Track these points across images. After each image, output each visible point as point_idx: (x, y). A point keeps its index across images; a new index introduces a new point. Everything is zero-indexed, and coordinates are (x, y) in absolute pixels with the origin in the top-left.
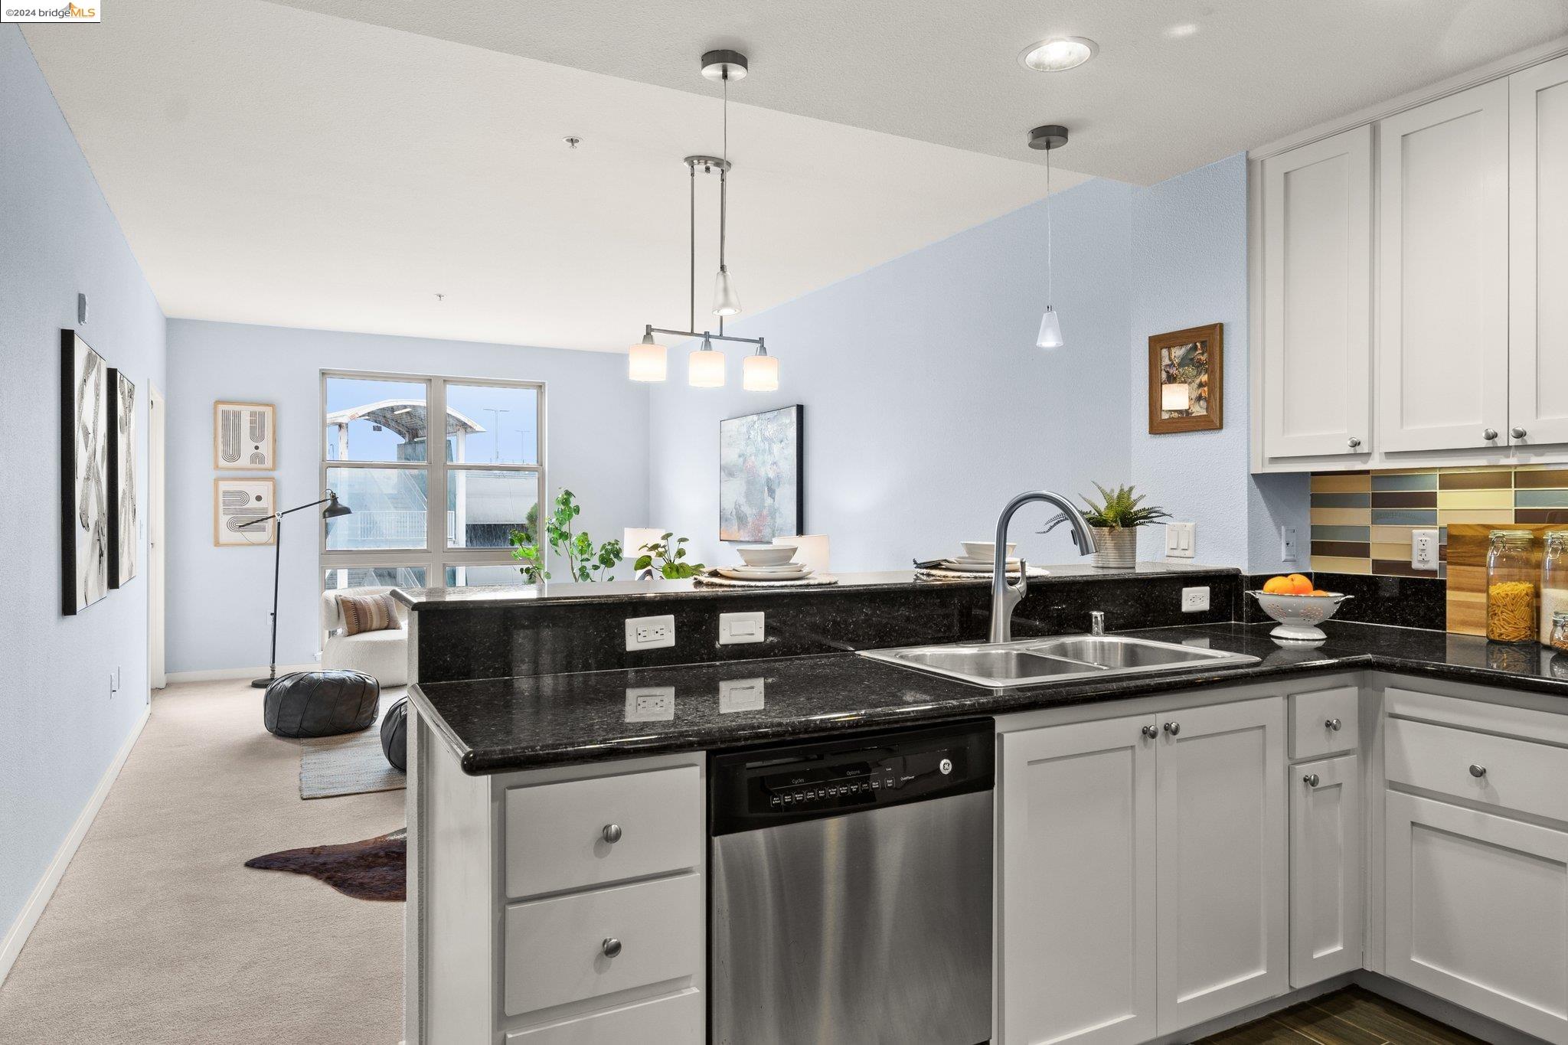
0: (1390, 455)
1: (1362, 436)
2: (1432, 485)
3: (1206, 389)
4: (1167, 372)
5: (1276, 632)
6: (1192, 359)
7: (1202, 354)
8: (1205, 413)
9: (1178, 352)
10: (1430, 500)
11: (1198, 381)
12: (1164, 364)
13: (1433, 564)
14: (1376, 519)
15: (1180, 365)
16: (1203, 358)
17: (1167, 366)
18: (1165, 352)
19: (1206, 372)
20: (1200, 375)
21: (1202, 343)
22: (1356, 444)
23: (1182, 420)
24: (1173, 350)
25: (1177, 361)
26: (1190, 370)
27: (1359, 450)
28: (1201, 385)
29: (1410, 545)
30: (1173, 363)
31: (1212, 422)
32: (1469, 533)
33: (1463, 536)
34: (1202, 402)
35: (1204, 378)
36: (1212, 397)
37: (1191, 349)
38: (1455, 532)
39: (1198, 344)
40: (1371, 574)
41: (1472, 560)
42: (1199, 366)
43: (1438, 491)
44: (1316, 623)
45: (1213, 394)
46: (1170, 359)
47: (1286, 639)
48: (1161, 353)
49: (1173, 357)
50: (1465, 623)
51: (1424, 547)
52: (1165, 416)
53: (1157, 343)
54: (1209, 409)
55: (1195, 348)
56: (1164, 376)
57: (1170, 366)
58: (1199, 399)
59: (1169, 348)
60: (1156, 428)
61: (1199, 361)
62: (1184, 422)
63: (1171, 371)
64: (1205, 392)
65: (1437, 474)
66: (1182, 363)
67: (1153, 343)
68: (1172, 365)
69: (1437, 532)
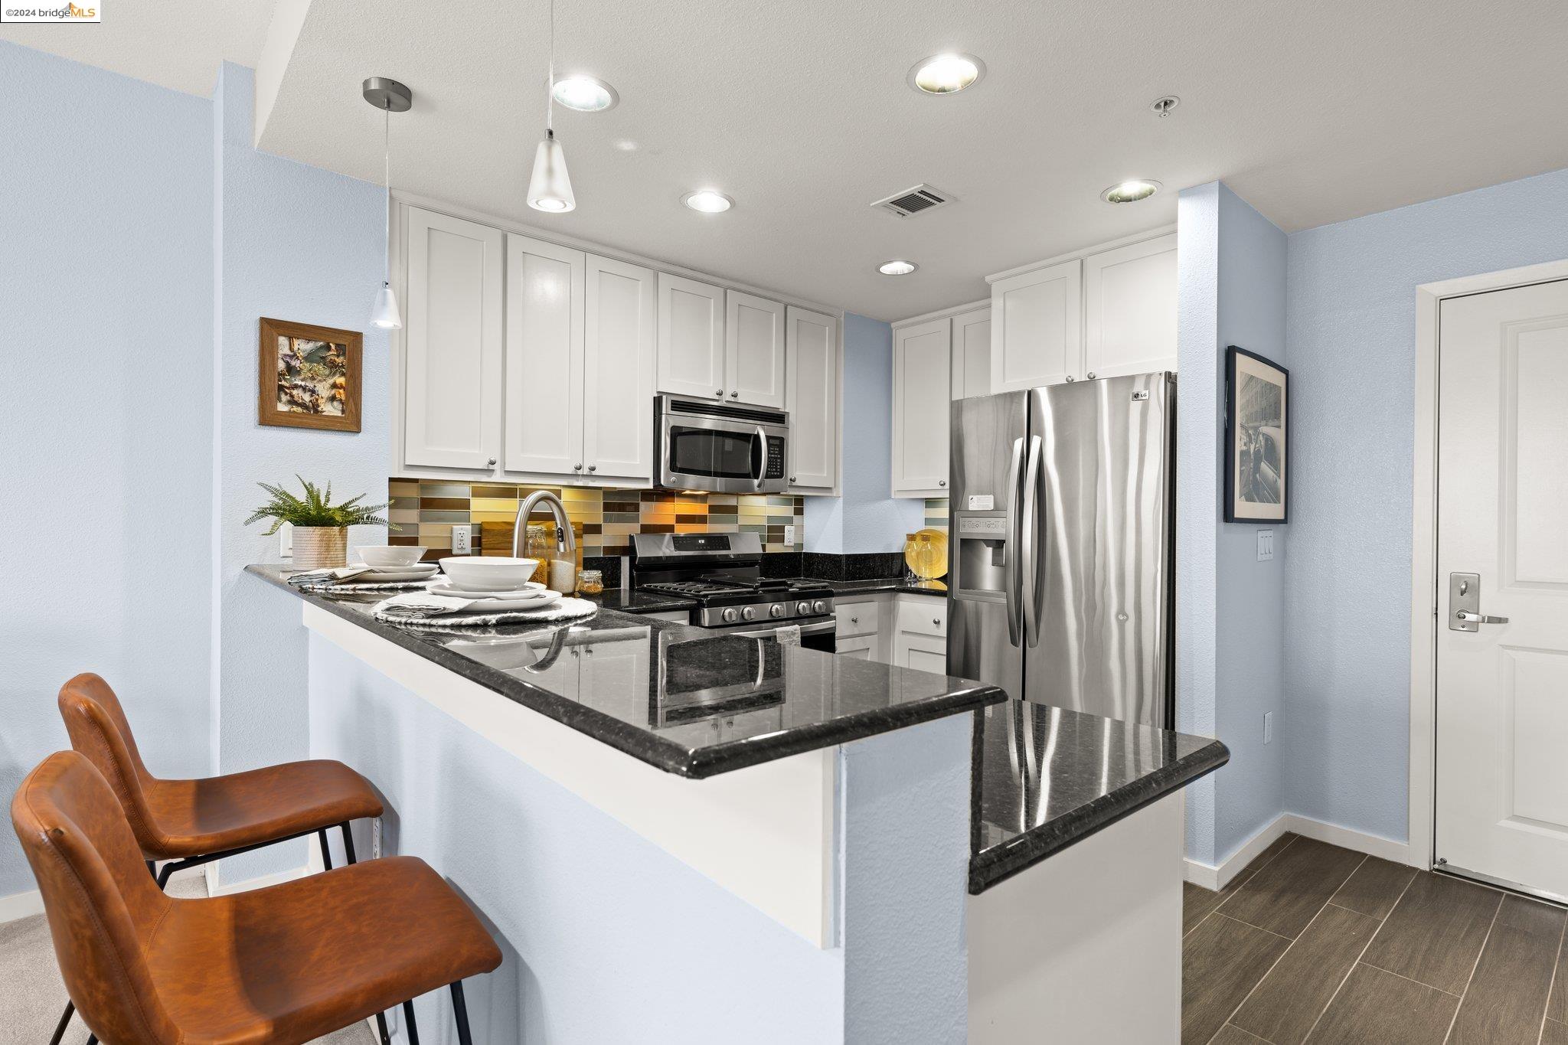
0: (506, 472)
2: (461, 492)
3: (341, 391)
4: (288, 363)
6: (322, 358)
7: (338, 356)
8: (340, 415)
9: (303, 346)
10: (464, 504)
11: (331, 381)
12: (280, 352)
13: (468, 549)
14: (422, 519)
15: (306, 359)
16: (339, 360)
17: (286, 355)
18: (283, 341)
19: (343, 374)
20: (334, 374)
21: (337, 345)
22: (493, 463)
23: (306, 416)
24: (296, 342)
25: (301, 354)
26: (320, 368)
27: (491, 467)
28: (334, 386)
29: (451, 538)
30: (295, 355)
31: (351, 422)
32: (497, 528)
33: (493, 530)
34: (335, 403)
35: (341, 380)
36: (351, 400)
37: (321, 347)
38: (486, 527)
39: (331, 344)
41: (503, 545)
42: (333, 367)
43: (471, 498)
45: (352, 395)
46: (291, 349)
48: (277, 340)
49: (296, 348)
51: (460, 538)
52: (282, 407)
53: (271, 329)
54: (343, 411)
55: (329, 348)
56: (281, 365)
57: (291, 357)
58: (333, 399)
59: (290, 338)
60: (268, 418)
61: (333, 362)
62: (309, 418)
63: (293, 363)
64: (341, 394)
65: (471, 485)
66: (309, 358)
67: (266, 326)
68: (294, 356)
69: (470, 527)
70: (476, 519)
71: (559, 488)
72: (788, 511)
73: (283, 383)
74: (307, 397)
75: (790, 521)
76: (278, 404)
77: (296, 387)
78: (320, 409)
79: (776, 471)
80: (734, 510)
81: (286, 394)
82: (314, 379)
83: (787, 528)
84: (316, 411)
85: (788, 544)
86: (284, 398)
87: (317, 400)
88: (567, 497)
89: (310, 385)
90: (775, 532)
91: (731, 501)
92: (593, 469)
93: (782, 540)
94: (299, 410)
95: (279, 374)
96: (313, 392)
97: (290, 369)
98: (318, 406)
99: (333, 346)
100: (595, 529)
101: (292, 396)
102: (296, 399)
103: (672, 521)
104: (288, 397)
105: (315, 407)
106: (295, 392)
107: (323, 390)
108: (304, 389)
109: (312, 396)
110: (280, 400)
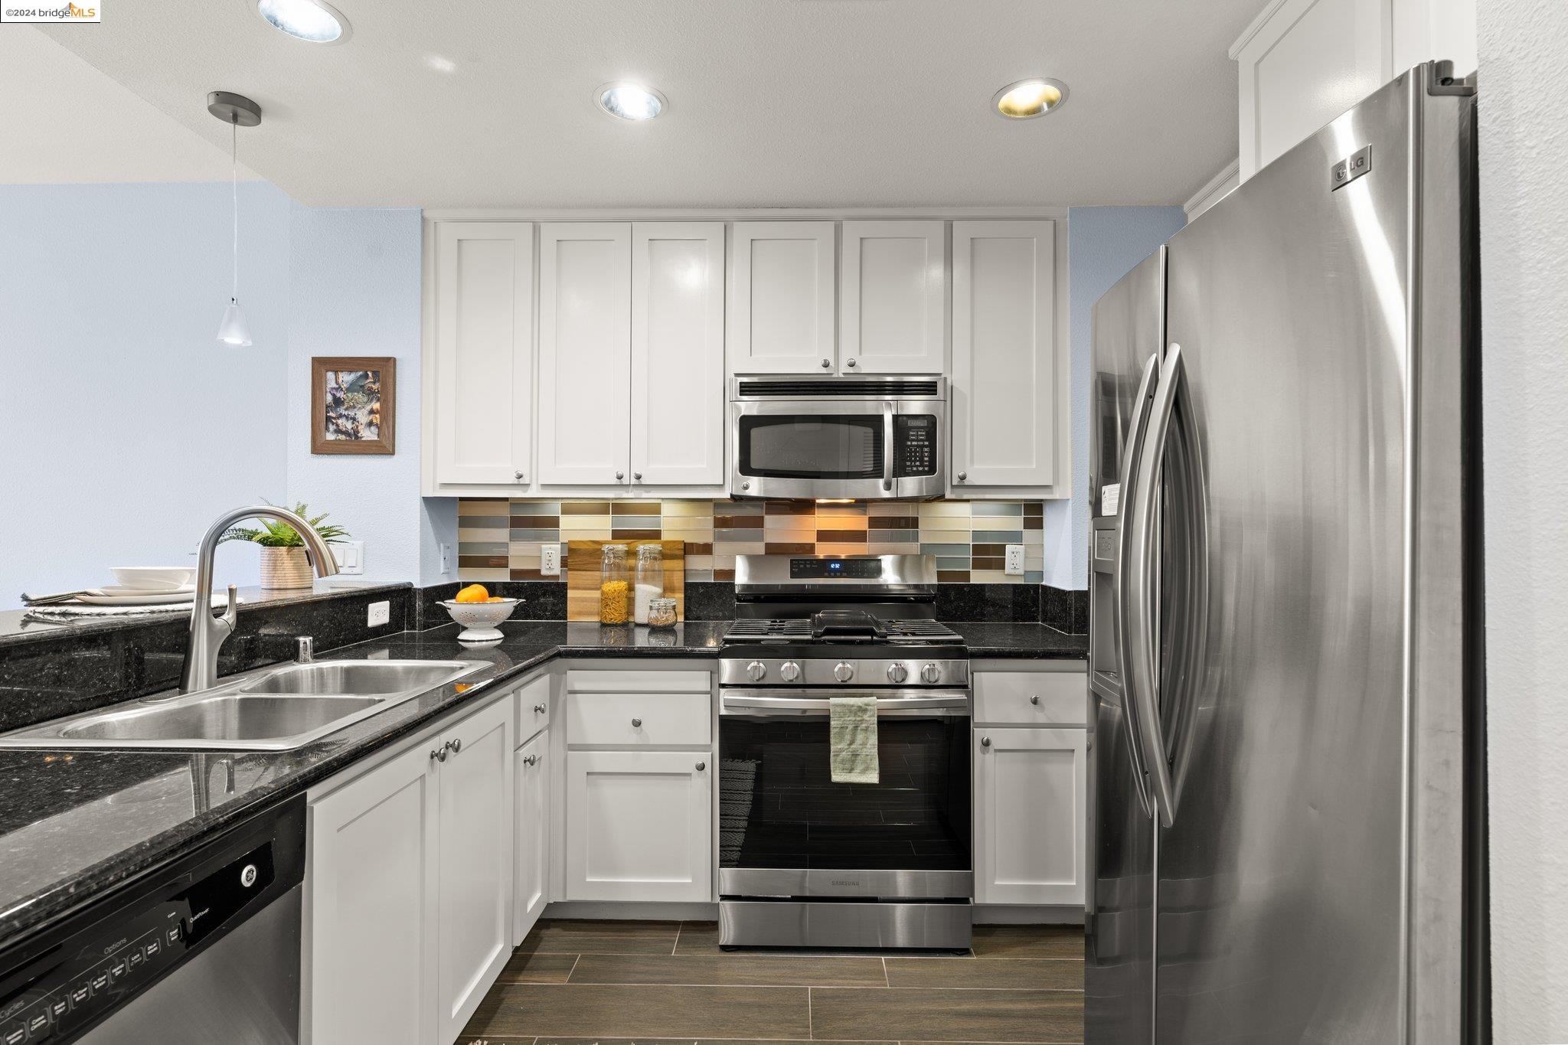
0: (544, 486)
1: (524, 471)
2: (554, 510)
3: (378, 416)
4: (334, 395)
5: (463, 636)
6: (362, 386)
7: (374, 383)
8: (376, 439)
9: (346, 378)
10: (554, 522)
11: (369, 408)
12: (329, 386)
13: (556, 570)
14: (512, 538)
15: (348, 390)
16: (375, 387)
17: (332, 389)
18: (330, 375)
19: (378, 400)
20: (372, 400)
21: (374, 373)
22: (520, 477)
23: (348, 443)
24: (340, 375)
25: (344, 386)
26: (360, 397)
27: (522, 481)
28: (372, 412)
29: (540, 557)
30: (340, 387)
31: (384, 447)
32: (584, 547)
33: (580, 549)
34: (373, 428)
35: (376, 406)
36: (384, 424)
37: (361, 376)
38: (573, 546)
39: (369, 373)
40: (509, 581)
41: (589, 566)
42: (371, 394)
43: (560, 515)
44: (496, 625)
45: (386, 419)
46: (337, 383)
47: (474, 641)
48: (326, 376)
49: (340, 381)
50: (580, 613)
51: (550, 558)
52: (330, 437)
53: (322, 365)
54: (380, 435)
55: (366, 376)
56: (329, 398)
57: (336, 389)
58: (370, 424)
59: (336, 372)
60: (319, 448)
61: (370, 389)
62: (352, 445)
63: (338, 395)
64: (377, 418)
65: (560, 502)
66: (350, 389)
67: (316, 364)
68: (339, 389)
69: (559, 546)
70: (564, 538)
71: (659, 501)
72: (1016, 523)
73: (331, 414)
74: (349, 425)
75: (1015, 537)
76: (327, 434)
77: (340, 416)
78: (359, 435)
80: (914, 523)
81: (333, 424)
82: (355, 407)
83: (1009, 548)
84: (357, 437)
85: (1013, 572)
86: (332, 428)
87: (357, 427)
88: (667, 509)
89: (352, 414)
90: (989, 553)
91: (909, 512)
93: (1000, 565)
94: (342, 437)
95: (327, 407)
96: (354, 419)
97: (338, 402)
98: (358, 432)
99: (370, 374)
100: (706, 549)
101: (337, 425)
102: (341, 427)
103: (812, 539)
104: (335, 427)
105: (356, 432)
106: (340, 421)
107: (363, 417)
108: (347, 417)
109: (353, 423)
110: (327, 429)
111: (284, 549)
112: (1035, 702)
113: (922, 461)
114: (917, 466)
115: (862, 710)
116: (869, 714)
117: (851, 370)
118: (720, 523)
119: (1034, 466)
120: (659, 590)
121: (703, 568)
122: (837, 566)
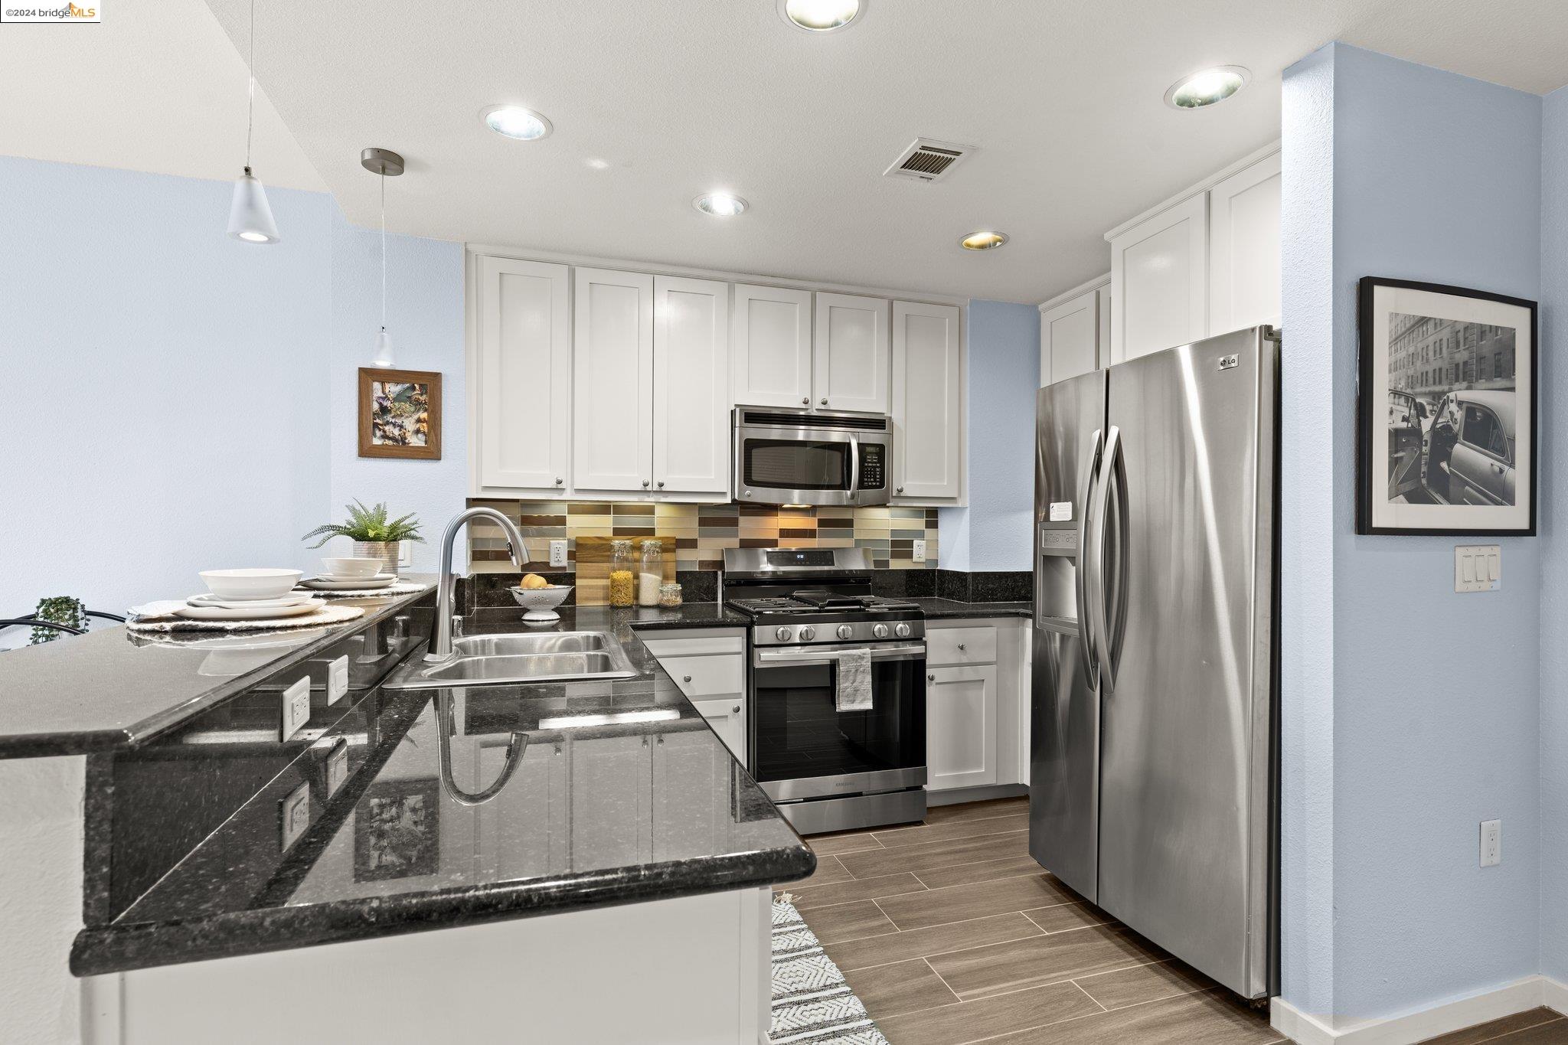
0: (578, 491)
1: (566, 476)
2: (560, 510)
3: (425, 424)
4: (380, 404)
5: (527, 617)
6: (409, 397)
7: (422, 395)
8: (424, 445)
9: (393, 389)
10: (562, 521)
11: (416, 417)
12: (375, 395)
13: (564, 562)
14: (524, 535)
15: (395, 400)
16: (423, 398)
17: (379, 398)
18: (377, 386)
19: (426, 410)
20: (419, 411)
21: (421, 385)
22: (559, 482)
23: (396, 448)
24: (387, 386)
25: (391, 396)
26: (407, 406)
27: (560, 486)
28: (419, 421)
29: (549, 552)
30: (387, 397)
31: (432, 452)
32: (590, 542)
33: (586, 544)
34: (420, 435)
35: (424, 415)
36: (432, 433)
37: (408, 388)
38: (580, 542)
39: (415, 385)
40: (520, 572)
41: (596, 558)
42: (418, 405)
43: (567, 515)
44: (553, 607)
45: (433, 428)
46: (383, 392)
47: (539, 621)
48: (373, 386)
49: (387, 391)
50: (587, 599)
51: (558, 552)
52: (377, 441)
53: (368, 376)
54: (426, 442)
55: (414, 388)
56: (376, 406)
57: (383, 398)
58: (418, 432)
59: (383, 383)
60: (366, 451)
61: (417, 400)
62: (399, 449)
63: (385, 404)
64: (424, 427)
65: (567, 503)
66: (398, 398)
67: (363, 374)
68: (386, 398)
69: (566, 541)
70: (572, 534)
71: (654, 504)
72: (919, 524)
73: (378, 421)
74: (396, 432)
75: (920, 534)
76: (374, 439)
77: (388, 423)
78: (407, 441)
79: (875, 481)
80: (849, 523)
81: (380, 430)
82: (402, 416)
83: (916, 542)
84: (404, 443)
85: (918, 560)
86: (379, 433)
87: (405, 434)
88: (660, 512)
89: (399, 421)
90: (902, 546)
91: (846, 515)
92: (661, 485)
93: (909, 555)
94: (390, 443)
95: (374, 414)
96: (401, 427)
97: (384, 410)
98: (406, 439)
99: (417, 386)
100: (692, 544)
101: (384, 431)
102: (388, 434)
103: (775, 536)
104: (381, 433)
105: (403, 439)
106: (387, 428)
107: (410, 425)
108: (394, 425)
109: (400, 430)
110: (374, 435)
111: (382, 543)
112: (962, 648)
113: (875, 478)
114: (872, 482)
115: (861, 657)
116: (865, 660)
117: (823, 407)
118: (703, 522)
119: (945, 484)
120: (659, 578)
121: (692, 559)
122: (802, 556)
